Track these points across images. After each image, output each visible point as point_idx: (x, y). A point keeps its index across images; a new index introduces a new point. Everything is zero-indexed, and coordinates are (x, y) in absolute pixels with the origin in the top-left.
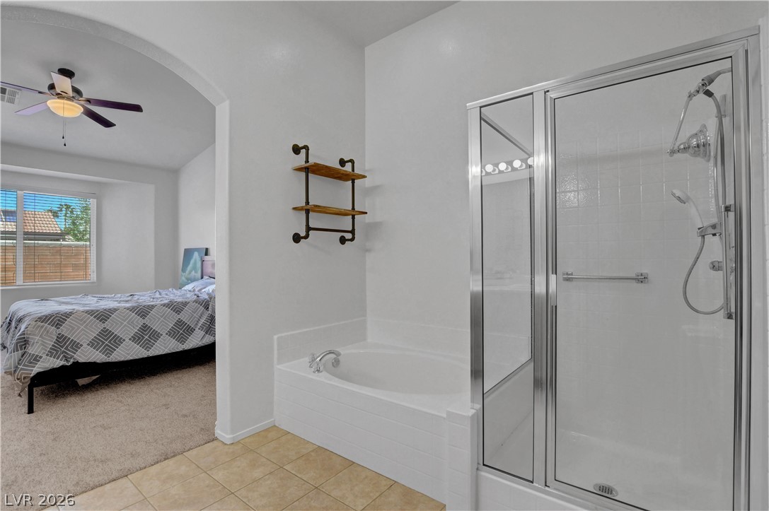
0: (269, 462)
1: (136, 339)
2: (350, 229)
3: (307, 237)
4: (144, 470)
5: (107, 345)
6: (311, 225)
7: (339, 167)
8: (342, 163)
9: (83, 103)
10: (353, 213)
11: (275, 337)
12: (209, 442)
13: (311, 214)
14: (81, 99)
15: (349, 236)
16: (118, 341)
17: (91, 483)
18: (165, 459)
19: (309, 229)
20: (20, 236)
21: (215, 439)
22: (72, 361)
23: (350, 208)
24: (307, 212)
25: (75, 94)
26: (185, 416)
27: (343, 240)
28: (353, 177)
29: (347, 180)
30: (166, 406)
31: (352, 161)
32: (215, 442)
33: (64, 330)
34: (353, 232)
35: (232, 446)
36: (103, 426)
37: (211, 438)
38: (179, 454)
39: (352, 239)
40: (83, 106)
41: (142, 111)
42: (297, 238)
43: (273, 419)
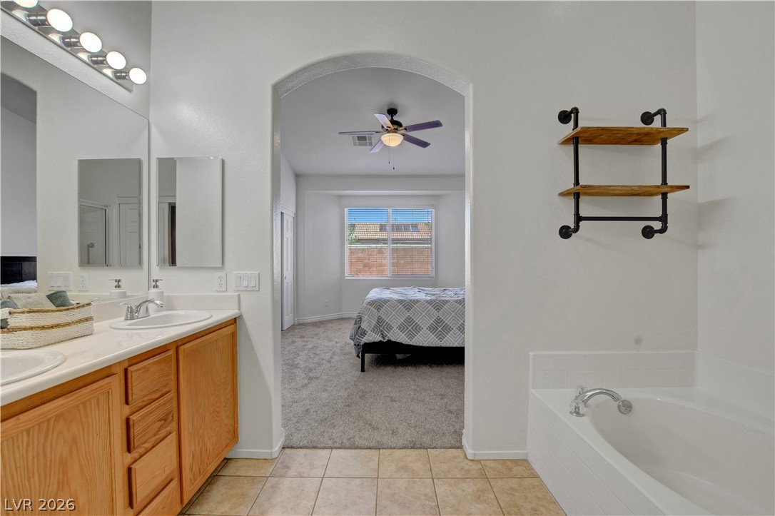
0: (496, 503)
1: (433, 329)
2: (659, 214)
3: (577, 229)
4: (393, 450)
5: (410, 330)
6: (582, 214)
7: (643, 125)
8: (647, 118)
9: (403, 132)
10: (664, 192)
11: (531, 354)
12: (454, 448)
13: (582, 199)
14: (401, 129)
15: (657, 225)
16: (418, 329)
17: (357, 443)
18: (412, 448)
19: (578, 219)
20: (390, 241)
21: (460, 447)
22: (387, 339)
23: (659, 182)
24: (577, 196)
25: (396, 127)
26: (450, 412)
27: (648, 233)
28: (663, 136)
29: (653, 142)
30: (442, 396)
31: (662, 112)
32: (459, 450)
33: (382, 313)
34: (664, 219)
35: (471, 463)
36: (391, 398)
37: (457, 444)
38: (424, 448)
39: (663, 230)
40: (404, 135)
41: (441, 125)
42: (565, 232)
43: (525, 452)
